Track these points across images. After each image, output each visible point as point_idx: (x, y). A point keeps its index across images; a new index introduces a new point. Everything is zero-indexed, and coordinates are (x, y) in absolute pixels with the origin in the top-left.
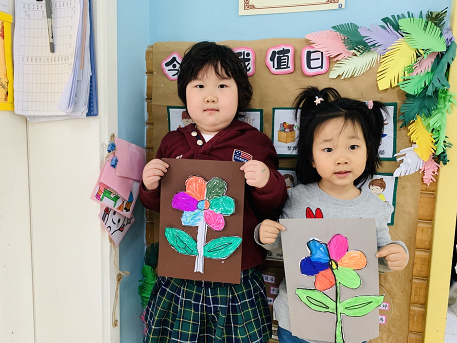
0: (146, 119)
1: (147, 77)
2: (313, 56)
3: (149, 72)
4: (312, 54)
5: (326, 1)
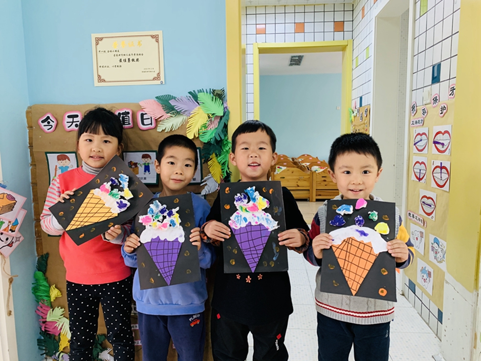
0: (30, 162)
1: (28, 131)
2: (145, 117)
3: (30, 127)
4: (144, 116)
5: (152, 78)
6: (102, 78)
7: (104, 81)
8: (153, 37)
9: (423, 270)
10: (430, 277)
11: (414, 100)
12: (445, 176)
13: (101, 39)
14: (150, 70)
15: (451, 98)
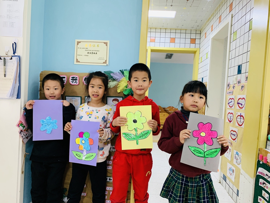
1: (40, 83)
5: (103, 62)
6: (78, 60)
7: (79, 62)
8: (104, 43)
9: (230, 169)
10: (234, 172)
11: (229, 81)
12: (242, 120)
13: (80, 42)
14: (102, 59)
15: (246, 82)
